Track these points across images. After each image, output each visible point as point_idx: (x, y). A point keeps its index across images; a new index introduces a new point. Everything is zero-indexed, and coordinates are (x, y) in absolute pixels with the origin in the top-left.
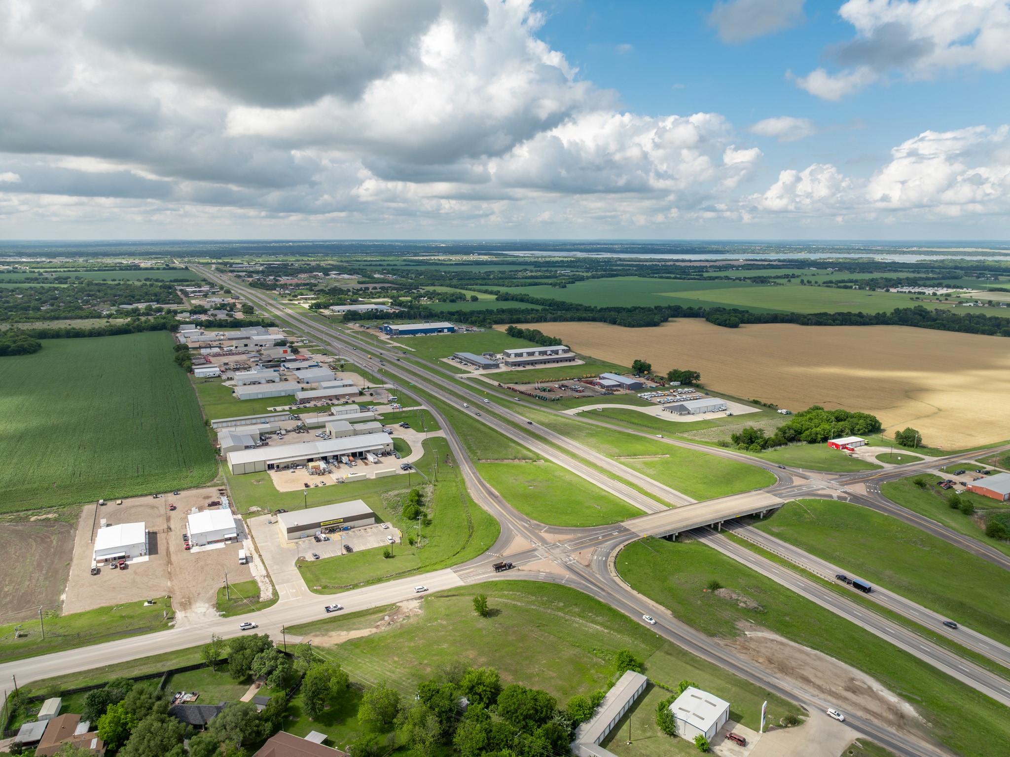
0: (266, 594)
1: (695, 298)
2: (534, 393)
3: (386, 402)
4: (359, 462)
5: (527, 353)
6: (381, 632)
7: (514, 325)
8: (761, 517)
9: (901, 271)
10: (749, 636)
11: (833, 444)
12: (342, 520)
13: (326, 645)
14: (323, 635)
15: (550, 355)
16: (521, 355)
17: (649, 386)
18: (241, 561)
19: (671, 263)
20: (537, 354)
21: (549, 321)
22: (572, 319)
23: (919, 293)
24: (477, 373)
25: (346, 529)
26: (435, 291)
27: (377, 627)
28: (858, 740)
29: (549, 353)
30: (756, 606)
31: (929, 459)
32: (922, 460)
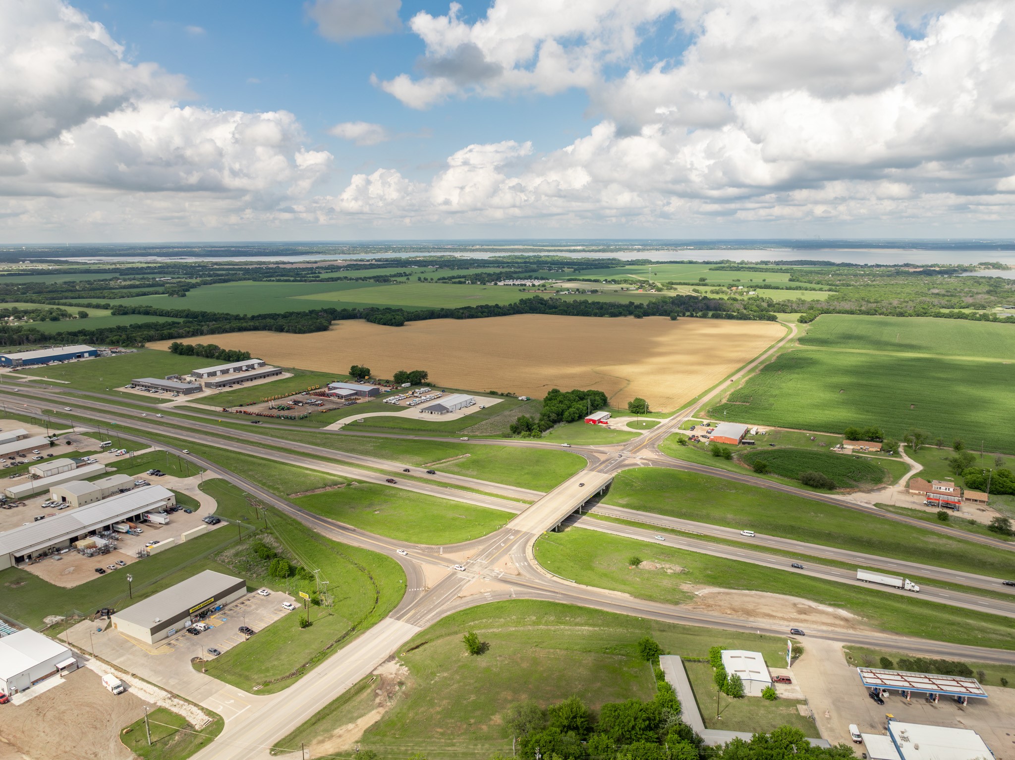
0: (196, 718)
1: (335, 299)
2: (275, 412)
3: (99, 450)
4: (143, 526)
5: (221, 371)
7: (179, 341)
8: (601, 494)
9: (488, 267)
10: (700, 595)
11: (591, 420)
12: (213, 599)
13: (346, 747)
14: (329, 738)
15: (246, 370)
16: (213, 374)
17: (383, 390)
18: (116, 691)
19: (274, 266)
20: (231, 371)
21: (206, 334)
22: (232, 330)
23: (522, 285)
24: (182, 400)
25: (219, 609)
26: (16, 308)
27: (380, 705)
28: (843, 647)
29: (244, 368)
30: (682, 569)
31: (664, 421)
32: (660, 423)
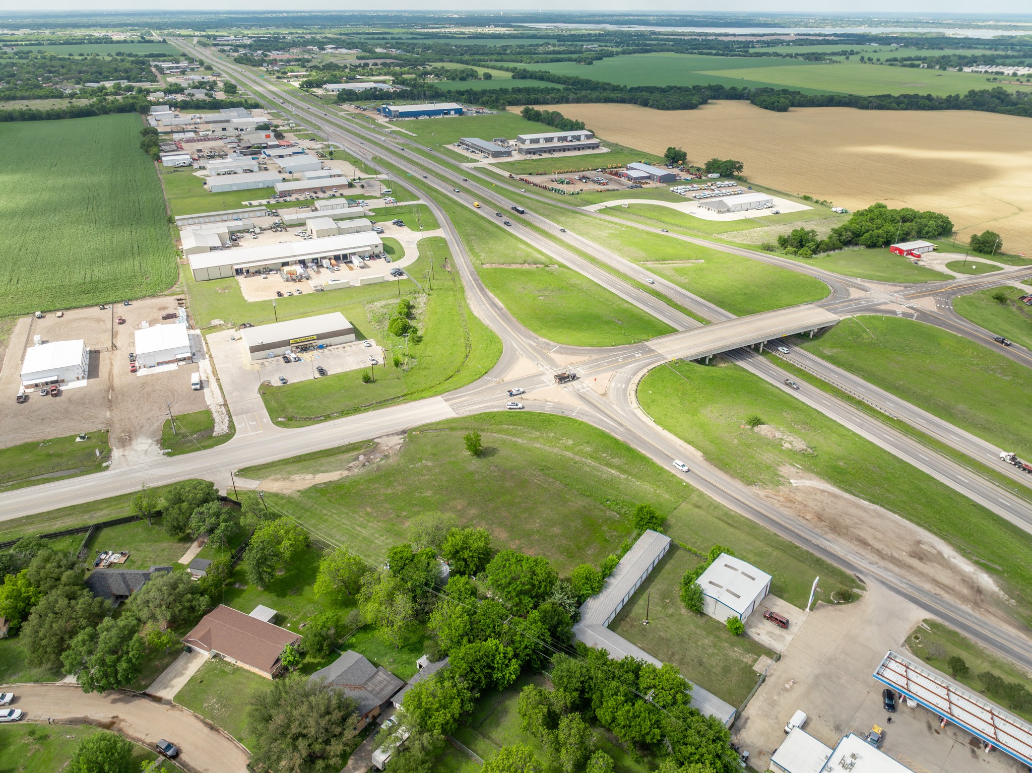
0: (221, 427)
2: (550, 186)
3: (379, 195)
4: (343, 266)
5: (545, 139)
6: (353, 476)
7: (530, 107)
8: (811, 336)
10: (794, 485)
11: (897, 249)
12: (315, 337)
13: (287, 492)
14: (284, 479)
15: (571, 141)
16: (536, 141)
17: (683, 178)
18: (193, 387)
19: (713, 38)
20: (556, 140)
21: (571, 102)
22: (598, 100)
23: (997, 73)
24: (485, 162)
25: (321, 347)
26: (443, 67)
27: (349, 469)
28: (925, 621)
29: (569, 139)
30: (805, 447)
31: (1008, 268)
32: (1003, 269)
